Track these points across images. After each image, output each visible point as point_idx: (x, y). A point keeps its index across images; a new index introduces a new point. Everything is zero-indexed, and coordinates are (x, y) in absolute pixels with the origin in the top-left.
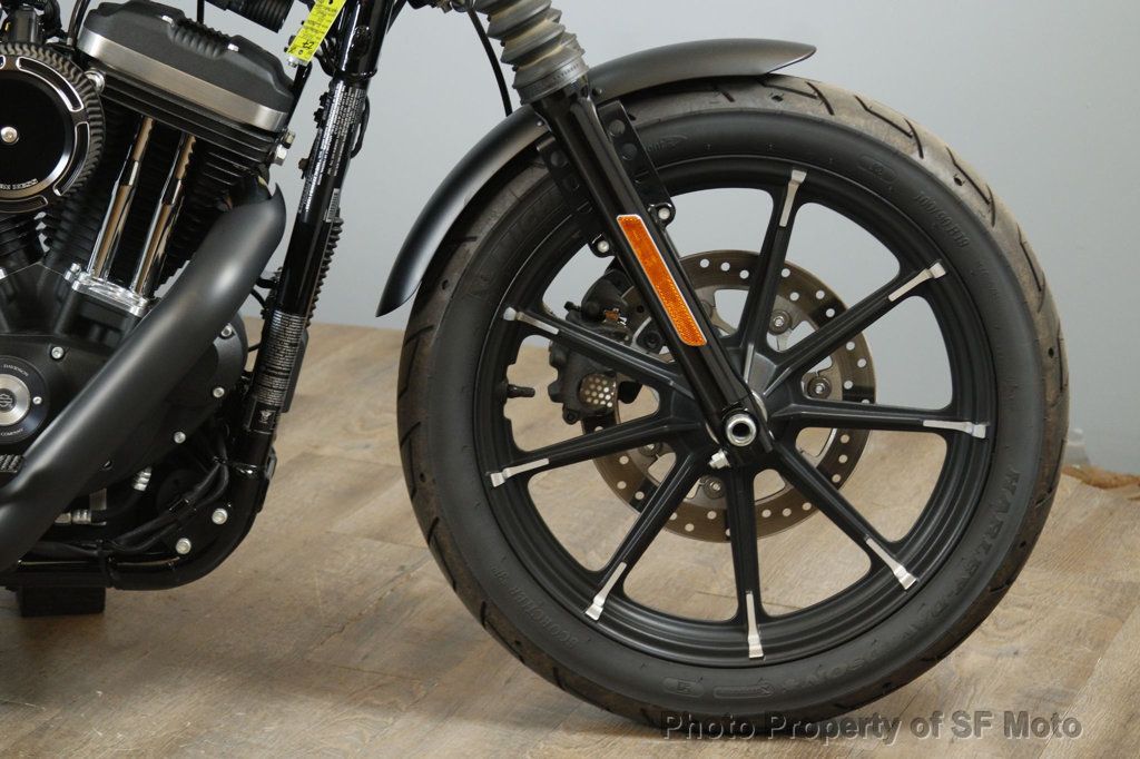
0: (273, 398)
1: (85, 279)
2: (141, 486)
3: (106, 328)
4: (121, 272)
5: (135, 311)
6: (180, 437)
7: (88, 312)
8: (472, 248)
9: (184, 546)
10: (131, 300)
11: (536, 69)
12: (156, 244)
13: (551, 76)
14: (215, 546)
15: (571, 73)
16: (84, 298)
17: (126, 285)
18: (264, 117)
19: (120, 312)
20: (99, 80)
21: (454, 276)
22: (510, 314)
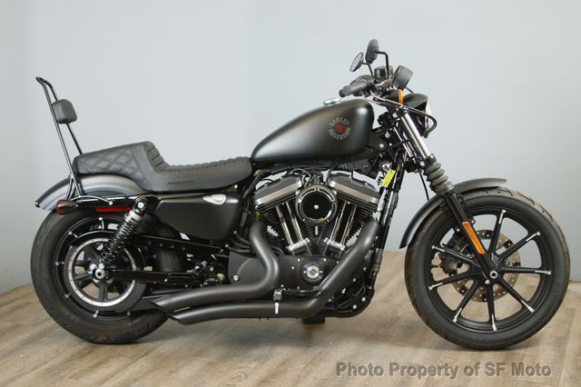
0: (376, 270)
1: (330, 241)
2: (343, 292)
3: (335, 253)
4: (338, 239)
5: (342, 249)
6: (354, 280)
7: (331, 250)
8: (424, 231)
9: (355, 307)
10: (341, 246)
11: (442, 187)
12: (346, 232)
13: (445, 189)
14: (362, 306)
15: (450, 188)
16: (330, 246)
17: (339, 242)
18: (374, 200)
19: (339, 250)
20: (335, 193)
21: (420, 238)
22: (433, 247)
